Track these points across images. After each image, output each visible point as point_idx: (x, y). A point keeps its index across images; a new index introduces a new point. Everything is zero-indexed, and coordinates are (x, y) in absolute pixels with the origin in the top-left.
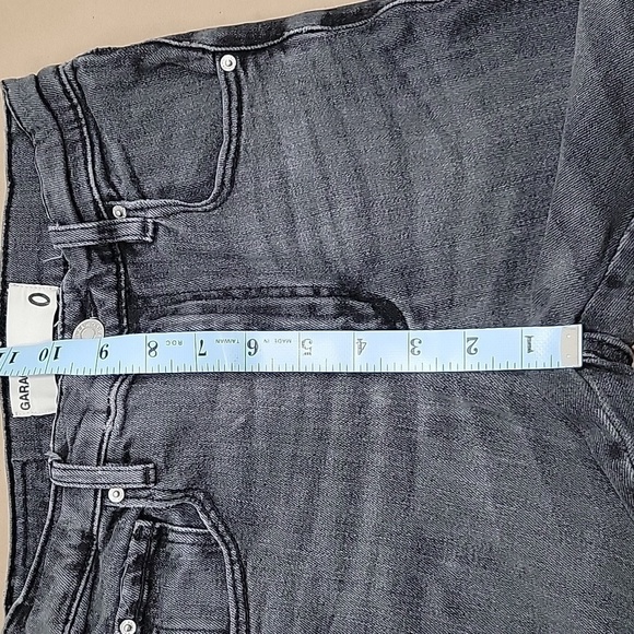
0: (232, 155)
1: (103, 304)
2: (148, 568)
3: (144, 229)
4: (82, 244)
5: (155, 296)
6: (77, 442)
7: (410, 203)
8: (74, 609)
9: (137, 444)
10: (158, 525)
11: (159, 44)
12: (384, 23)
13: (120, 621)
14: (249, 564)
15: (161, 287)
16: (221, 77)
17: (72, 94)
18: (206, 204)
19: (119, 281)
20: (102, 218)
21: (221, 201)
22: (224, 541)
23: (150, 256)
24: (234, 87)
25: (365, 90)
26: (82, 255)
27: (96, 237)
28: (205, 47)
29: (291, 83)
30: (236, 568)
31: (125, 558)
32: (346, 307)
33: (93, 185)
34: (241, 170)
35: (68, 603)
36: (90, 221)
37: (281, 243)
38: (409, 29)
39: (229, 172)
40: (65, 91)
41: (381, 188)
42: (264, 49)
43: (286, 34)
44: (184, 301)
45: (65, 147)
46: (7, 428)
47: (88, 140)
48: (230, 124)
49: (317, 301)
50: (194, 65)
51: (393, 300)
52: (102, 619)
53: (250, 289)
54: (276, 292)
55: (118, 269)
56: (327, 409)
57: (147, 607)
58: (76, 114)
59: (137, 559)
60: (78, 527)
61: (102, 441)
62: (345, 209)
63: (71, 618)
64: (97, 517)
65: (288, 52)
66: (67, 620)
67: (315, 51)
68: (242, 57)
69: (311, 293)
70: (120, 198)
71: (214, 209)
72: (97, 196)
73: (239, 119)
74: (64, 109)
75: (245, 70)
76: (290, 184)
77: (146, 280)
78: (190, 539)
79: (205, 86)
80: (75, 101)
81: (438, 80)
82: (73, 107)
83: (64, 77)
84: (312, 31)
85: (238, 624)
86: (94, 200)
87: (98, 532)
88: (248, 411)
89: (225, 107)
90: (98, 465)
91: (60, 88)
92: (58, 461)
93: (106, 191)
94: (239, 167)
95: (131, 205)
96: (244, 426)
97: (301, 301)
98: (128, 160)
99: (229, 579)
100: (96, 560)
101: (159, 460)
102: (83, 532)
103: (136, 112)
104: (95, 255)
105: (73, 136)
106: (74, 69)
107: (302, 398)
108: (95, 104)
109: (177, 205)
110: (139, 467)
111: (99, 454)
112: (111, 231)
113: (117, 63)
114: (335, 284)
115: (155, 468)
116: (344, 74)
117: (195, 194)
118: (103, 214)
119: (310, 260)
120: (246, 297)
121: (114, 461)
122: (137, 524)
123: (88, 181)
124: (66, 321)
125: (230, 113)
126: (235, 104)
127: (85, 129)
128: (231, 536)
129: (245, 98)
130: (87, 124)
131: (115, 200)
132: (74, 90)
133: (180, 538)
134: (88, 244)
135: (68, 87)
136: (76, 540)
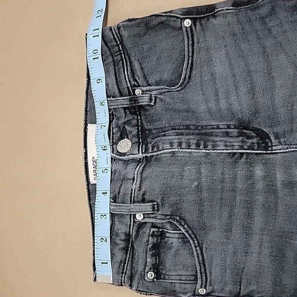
0: (190, 65)
1: (131, 133)
2: (158, 249)
3: (151, 99)
4: (123, 106)
5: (154, 129)
6: (121, 194)
7: (273, 87)
8: (125, 268)
9: (148, 193)
10: (160, 230)
11: (157, 16)
12: (262, 6)
13: (147, 272)
14: (204, 246)
15: (158, 125)
16: (184, 30)
17: (117, 39)
18: (178, 88)
19: (138, 123)
20: (131, 95)
21: (184, 86)
22: (191, 237)
23: (152, 111)
24: (190, 34)
25: (252, 37)
26: (122, 111)
27: (129, 103)
28: (177, 15)
29: (218, 33)
30: (198, 248)
31: (147, 245)
32: (243, 133)
33: (127, 80)
34: (194, 72)
35: (122, 265)
36: (126, 96)
37: (212, 105)
38: (273, 9)
39: (188, 73)
40: (114, 38)
41: (259, 80)
42: (205, 17)
43: (216, 10)
44: (168, 131)
45: (114, 63)
46: (88, 189)
47: (124, 60)
48: (189, 51)
49: (229, 130)
50: (172, 24)
51: (264, 130)
52: (139, 272)
53: (198, 126)
54: (210, 127)
55: (138, 117)
56: (235, 178)
57: (158, 266)
58: (119, 48)
59: (153, 245)
60: (124, 231)
61: (132, 193)
62: (243, 90)
63: (125, 271)
64: (132, 226)
65: (216, 18)
66: (123, 272)
67: (229, 18)
68: (194, 21)
69: (226, 127)
70: (139, 86)
71: (181, 90)
72: (129, 85)
73: (193, 49)
74: (114, 46)
75: (195, 26)
76: (216, 78)
77: (151, 122)
78: (177, 236)
79: (176, 34)
80: (119, 43)
81: (286, 32)
82: (118, 45)
83: (114, 32)
84: (228, 9)
85: (201, 273)
86: (128, 87)
87: (132, 233)
88: (199, 179)
89: (186, 43)
90: (131, 204)
91: (112, 37)
92: (113, 202)
93: (133, 83)
94: (193, 71)
95: (144, 89)
96: (197, 187)
97: (222, 130)
98: (142, 69)
99: (195, 254)
100: (133, 246)
101: (159, 201)
102: (126, 233)
103: (146, 47)
104: (127, 111)
105: (118, 58)
106: (119, 28)
107: (223, 173)
108: (128, 43)
109: (165, 89)
110: (150, 204)
111: (131, 199)
112: (135, 100)
113: (138, 25)
114: (237, 123)
115: (157, 204)
116: (243, 29)
117: (172, 84)
118: (131, 93)
119: (225, 112)
120: (196, 129)
121: (138, 202)
122: (152, 230)
123: (125, 79)
124: (114, 141)
125: (188, 47)
126: (190, 42)
127: (123, 55)
128: (195, 235)
129: (195, 39)
130: (124, 53)
131: (137, 87)
132: (118, 37)
133: (172, 236)
134: (125, 106)
135: (116, 36)
136: (123, 237)
